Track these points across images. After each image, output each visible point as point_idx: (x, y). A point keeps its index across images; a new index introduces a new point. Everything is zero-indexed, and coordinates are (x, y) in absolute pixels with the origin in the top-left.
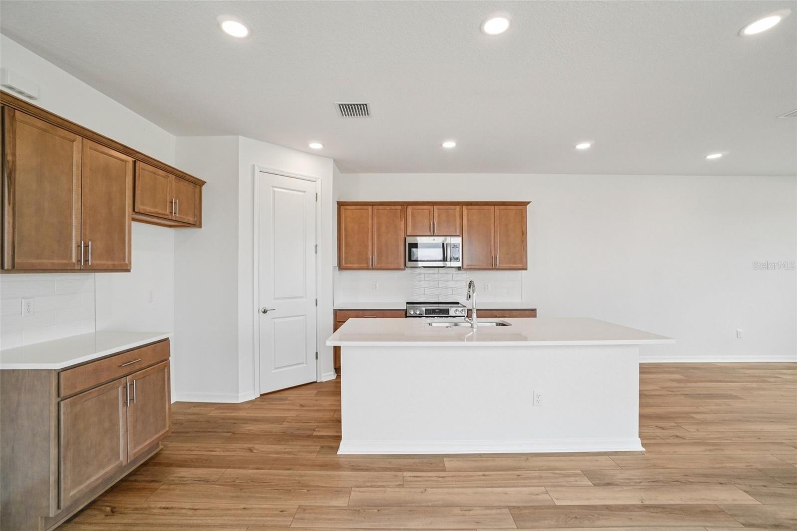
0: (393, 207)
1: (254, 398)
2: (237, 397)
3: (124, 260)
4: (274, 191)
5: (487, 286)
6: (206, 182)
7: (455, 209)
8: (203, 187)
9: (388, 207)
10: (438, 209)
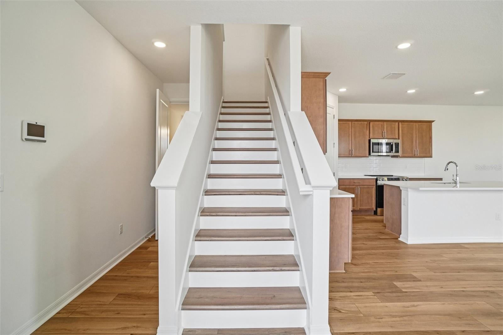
7: (395, 124)
9: (360, 123)
10: (386, 124)
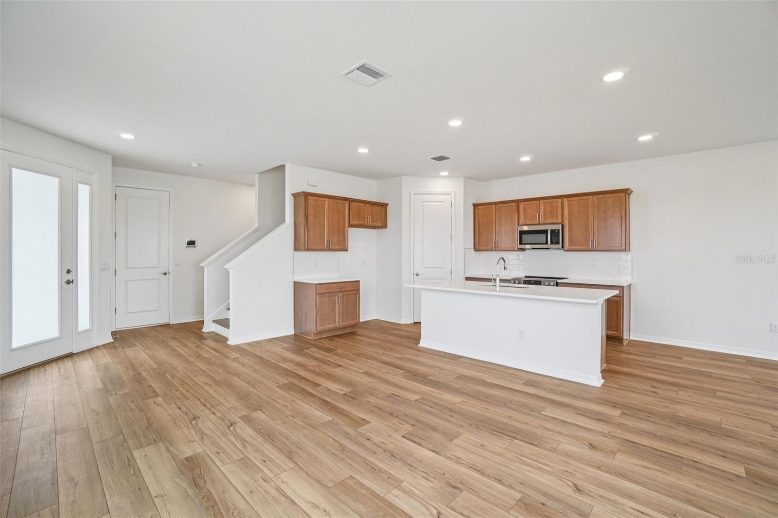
0: (509, 204)
1: (410, 323)
2: (401, 321)
3: (345, 245)
4: (423, 204)
5: (596, 265)
6: (388, 204)
7: (558, 202)
8: (388, 207)
9: (506, 205)
10: (544, 203)
